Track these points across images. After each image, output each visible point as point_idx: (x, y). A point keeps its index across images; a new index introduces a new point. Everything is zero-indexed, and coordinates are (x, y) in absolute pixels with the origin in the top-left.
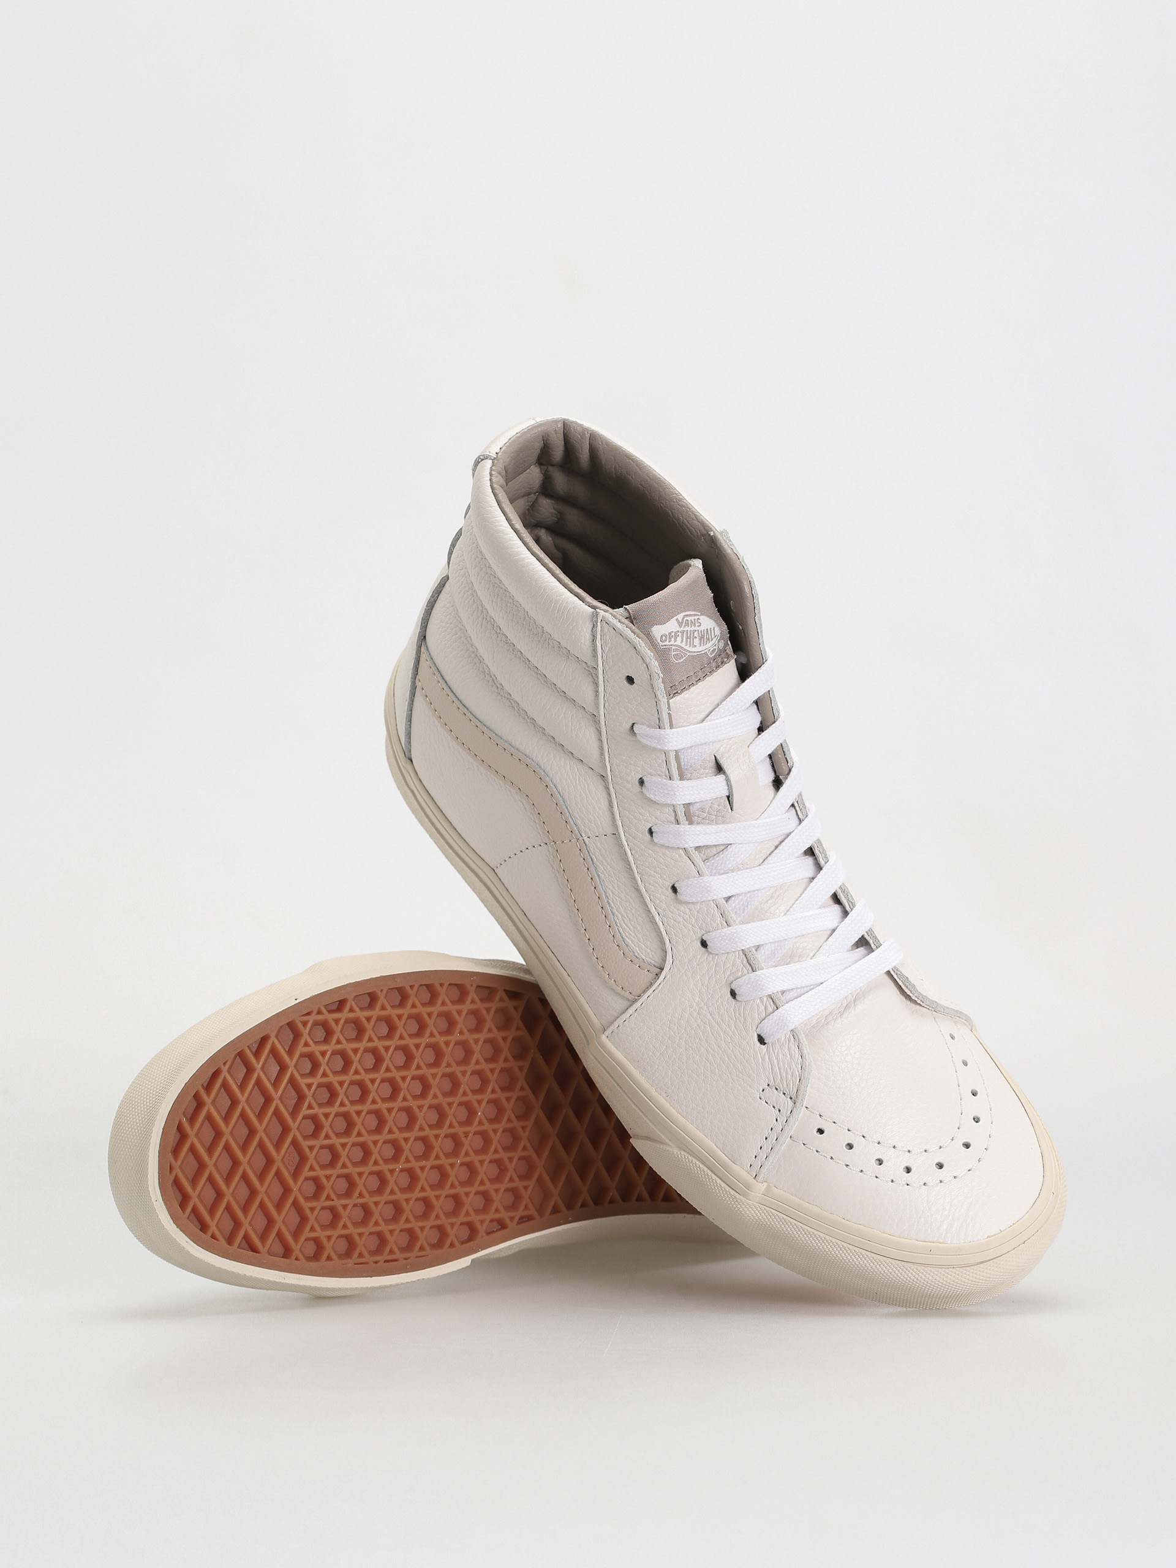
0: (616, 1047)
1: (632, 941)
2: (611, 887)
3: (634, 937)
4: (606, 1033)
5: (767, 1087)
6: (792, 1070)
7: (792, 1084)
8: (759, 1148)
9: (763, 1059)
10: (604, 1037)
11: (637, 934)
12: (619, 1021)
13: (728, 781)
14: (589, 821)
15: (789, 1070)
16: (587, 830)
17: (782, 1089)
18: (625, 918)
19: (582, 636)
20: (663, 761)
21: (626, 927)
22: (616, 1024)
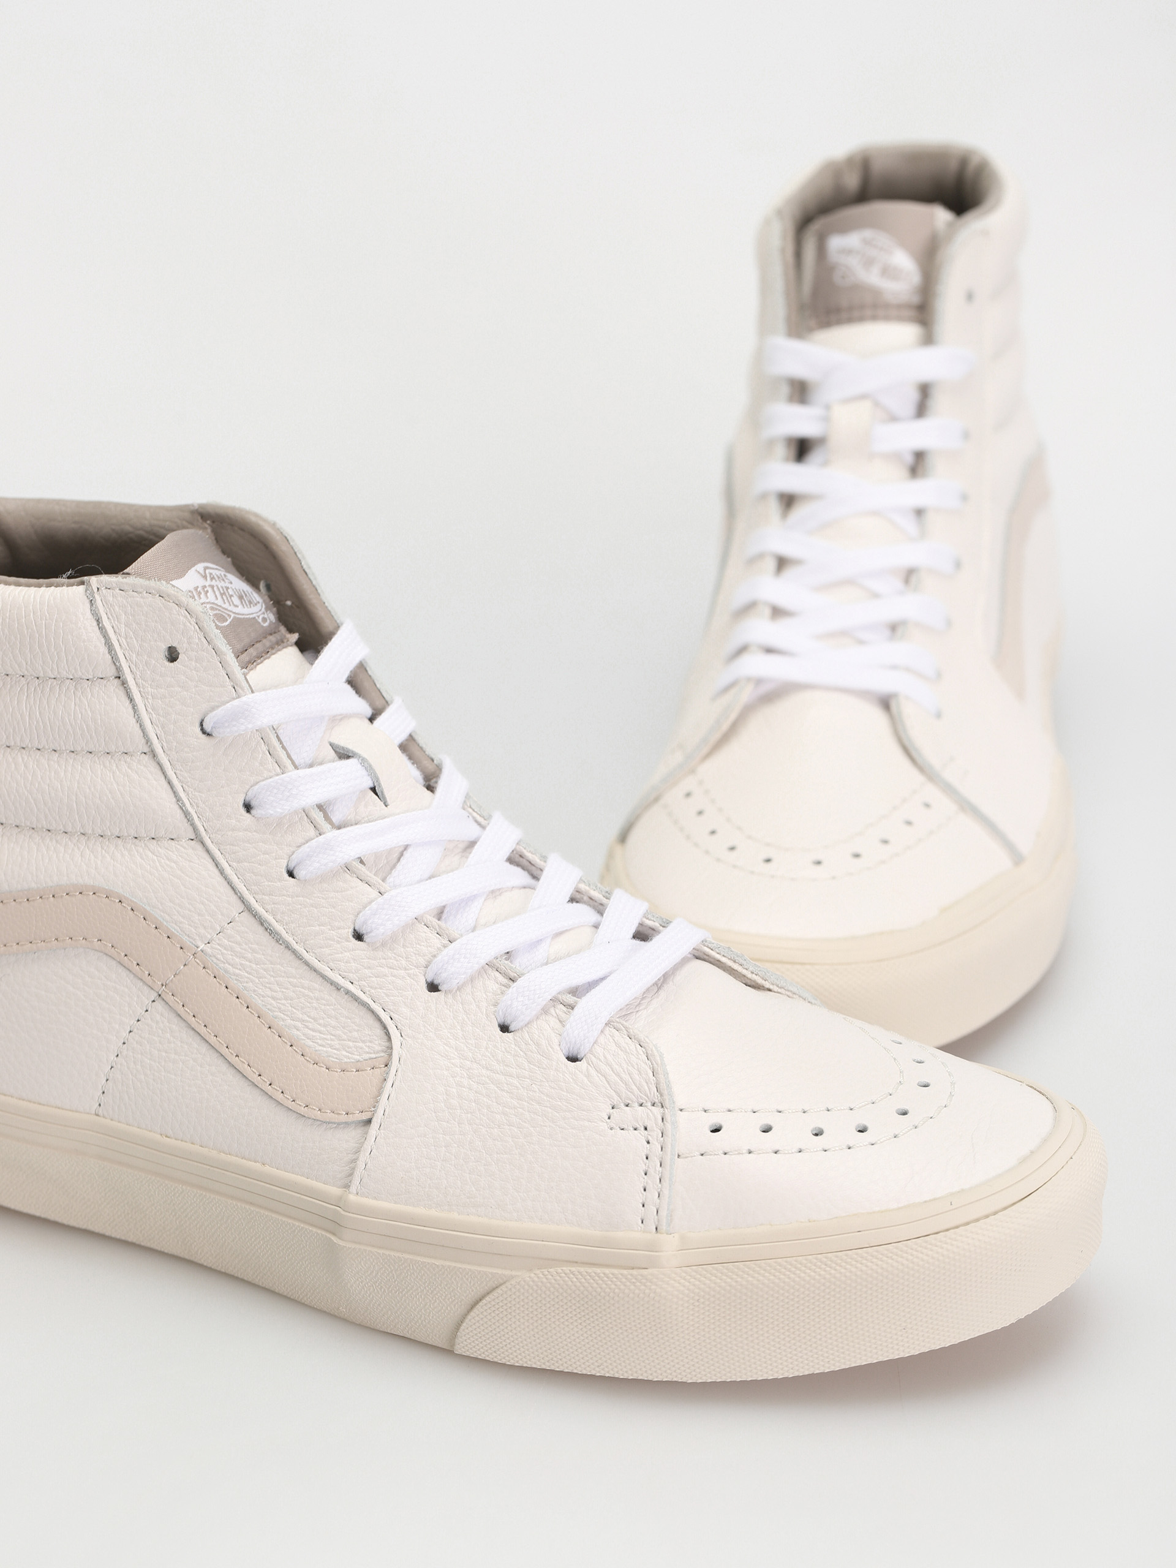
0: (375, 1198)
1: (331, 1046)
2: (269, 993)
3: (332, 1040)
4: (353, 1189)
5: (612, 1111)
6: (636, 1067)
7: (645, 1084)
8: (642, 1190)
9: (588, 1076)
10: (352, 1197)
11: (333, 1032)
12: (363, 1157)
13: (364, 761)
14: (199, 915)
15: (630, 1068)
16: (202, 931)
17: (635, 1099)
18: (308, 1022)
19: (80, 628)
20: (264, 753)
21: (314, 1034)
22: (361, 1164)
